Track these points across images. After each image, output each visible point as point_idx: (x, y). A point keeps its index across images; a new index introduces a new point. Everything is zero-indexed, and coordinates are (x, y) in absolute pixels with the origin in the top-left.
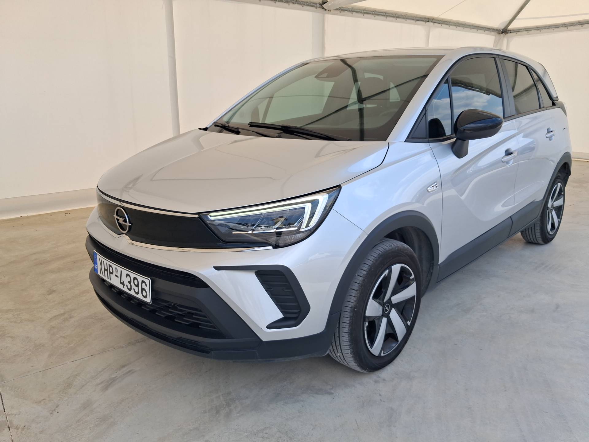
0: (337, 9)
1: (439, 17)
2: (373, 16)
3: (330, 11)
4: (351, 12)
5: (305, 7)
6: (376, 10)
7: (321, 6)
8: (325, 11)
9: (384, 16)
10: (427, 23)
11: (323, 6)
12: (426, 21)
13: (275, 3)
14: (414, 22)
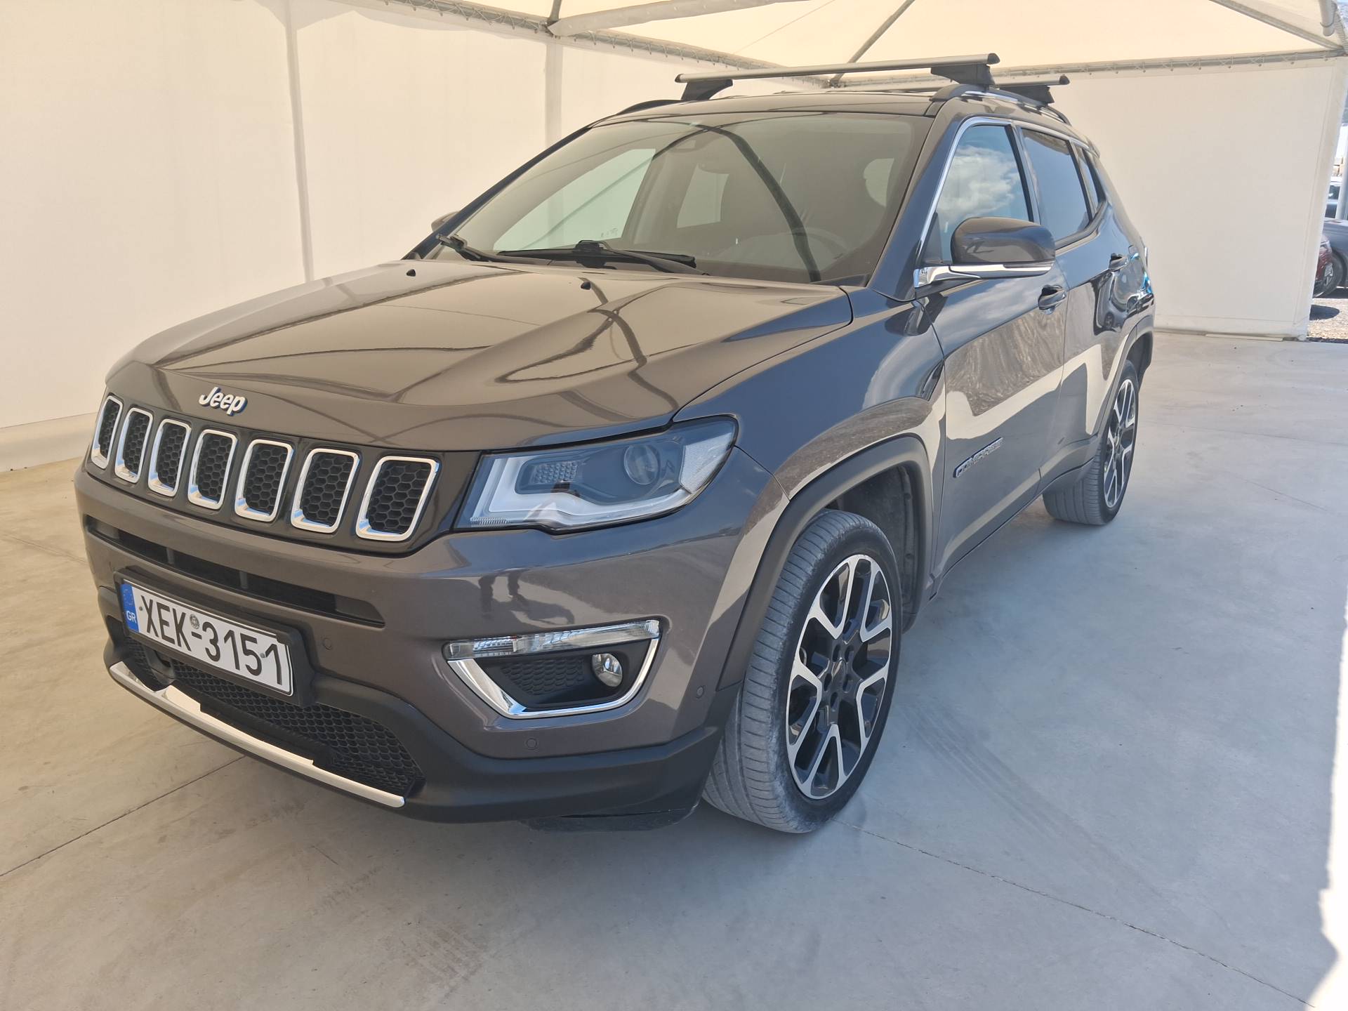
0: (569, 36)
1: (736, 54)
2: (628, 50)
3: (560, 37)
4: (592, 40)
5: (518, 29)
6: (635, 39)
7: (545, 29)
8: (550, 38)
9: (647, 49)
10: (717, 64)
11: (549, 28)
12: (714, 61)
13: (467, 19)
14: (694, 61)
